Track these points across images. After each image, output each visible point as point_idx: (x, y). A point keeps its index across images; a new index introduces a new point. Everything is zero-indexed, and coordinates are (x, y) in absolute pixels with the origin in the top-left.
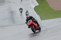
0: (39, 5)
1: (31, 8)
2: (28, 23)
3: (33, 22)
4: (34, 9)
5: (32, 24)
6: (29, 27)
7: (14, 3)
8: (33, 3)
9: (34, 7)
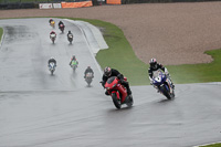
1: (88, 52)
2: (107, 84)
3: (118, 83)
4: (96, 58)
5: (116, 87)
6: (107, 94)
9: (97, 52)
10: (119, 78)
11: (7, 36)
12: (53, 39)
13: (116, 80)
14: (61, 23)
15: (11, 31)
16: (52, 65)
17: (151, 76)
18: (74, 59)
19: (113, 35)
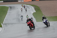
11: (10, 9)
12: (22, 10)
13: (30, 22)
14: (24, 6)
15: (11, 7)
16: (22, 17)
17: (43, 20)
18: (27, 15)
19: (37, 9)
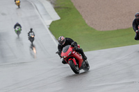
0: (59, 18)
2: (63, 54)
3: (73, 51)
4: (49, 29)
5: (72, 54)
7: (3, 14)
8: (47, 13)
9: (49, 24)
10: (73, 46)
13: (70, 49)
